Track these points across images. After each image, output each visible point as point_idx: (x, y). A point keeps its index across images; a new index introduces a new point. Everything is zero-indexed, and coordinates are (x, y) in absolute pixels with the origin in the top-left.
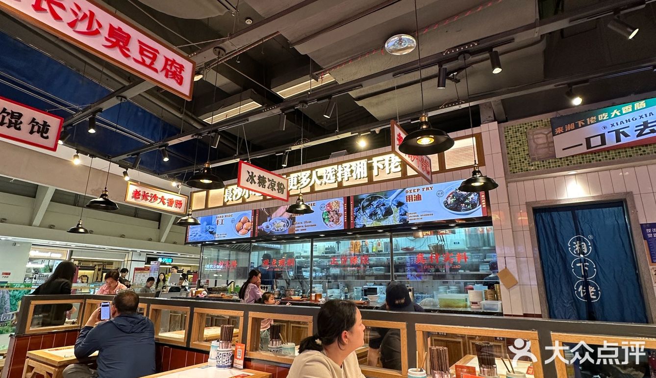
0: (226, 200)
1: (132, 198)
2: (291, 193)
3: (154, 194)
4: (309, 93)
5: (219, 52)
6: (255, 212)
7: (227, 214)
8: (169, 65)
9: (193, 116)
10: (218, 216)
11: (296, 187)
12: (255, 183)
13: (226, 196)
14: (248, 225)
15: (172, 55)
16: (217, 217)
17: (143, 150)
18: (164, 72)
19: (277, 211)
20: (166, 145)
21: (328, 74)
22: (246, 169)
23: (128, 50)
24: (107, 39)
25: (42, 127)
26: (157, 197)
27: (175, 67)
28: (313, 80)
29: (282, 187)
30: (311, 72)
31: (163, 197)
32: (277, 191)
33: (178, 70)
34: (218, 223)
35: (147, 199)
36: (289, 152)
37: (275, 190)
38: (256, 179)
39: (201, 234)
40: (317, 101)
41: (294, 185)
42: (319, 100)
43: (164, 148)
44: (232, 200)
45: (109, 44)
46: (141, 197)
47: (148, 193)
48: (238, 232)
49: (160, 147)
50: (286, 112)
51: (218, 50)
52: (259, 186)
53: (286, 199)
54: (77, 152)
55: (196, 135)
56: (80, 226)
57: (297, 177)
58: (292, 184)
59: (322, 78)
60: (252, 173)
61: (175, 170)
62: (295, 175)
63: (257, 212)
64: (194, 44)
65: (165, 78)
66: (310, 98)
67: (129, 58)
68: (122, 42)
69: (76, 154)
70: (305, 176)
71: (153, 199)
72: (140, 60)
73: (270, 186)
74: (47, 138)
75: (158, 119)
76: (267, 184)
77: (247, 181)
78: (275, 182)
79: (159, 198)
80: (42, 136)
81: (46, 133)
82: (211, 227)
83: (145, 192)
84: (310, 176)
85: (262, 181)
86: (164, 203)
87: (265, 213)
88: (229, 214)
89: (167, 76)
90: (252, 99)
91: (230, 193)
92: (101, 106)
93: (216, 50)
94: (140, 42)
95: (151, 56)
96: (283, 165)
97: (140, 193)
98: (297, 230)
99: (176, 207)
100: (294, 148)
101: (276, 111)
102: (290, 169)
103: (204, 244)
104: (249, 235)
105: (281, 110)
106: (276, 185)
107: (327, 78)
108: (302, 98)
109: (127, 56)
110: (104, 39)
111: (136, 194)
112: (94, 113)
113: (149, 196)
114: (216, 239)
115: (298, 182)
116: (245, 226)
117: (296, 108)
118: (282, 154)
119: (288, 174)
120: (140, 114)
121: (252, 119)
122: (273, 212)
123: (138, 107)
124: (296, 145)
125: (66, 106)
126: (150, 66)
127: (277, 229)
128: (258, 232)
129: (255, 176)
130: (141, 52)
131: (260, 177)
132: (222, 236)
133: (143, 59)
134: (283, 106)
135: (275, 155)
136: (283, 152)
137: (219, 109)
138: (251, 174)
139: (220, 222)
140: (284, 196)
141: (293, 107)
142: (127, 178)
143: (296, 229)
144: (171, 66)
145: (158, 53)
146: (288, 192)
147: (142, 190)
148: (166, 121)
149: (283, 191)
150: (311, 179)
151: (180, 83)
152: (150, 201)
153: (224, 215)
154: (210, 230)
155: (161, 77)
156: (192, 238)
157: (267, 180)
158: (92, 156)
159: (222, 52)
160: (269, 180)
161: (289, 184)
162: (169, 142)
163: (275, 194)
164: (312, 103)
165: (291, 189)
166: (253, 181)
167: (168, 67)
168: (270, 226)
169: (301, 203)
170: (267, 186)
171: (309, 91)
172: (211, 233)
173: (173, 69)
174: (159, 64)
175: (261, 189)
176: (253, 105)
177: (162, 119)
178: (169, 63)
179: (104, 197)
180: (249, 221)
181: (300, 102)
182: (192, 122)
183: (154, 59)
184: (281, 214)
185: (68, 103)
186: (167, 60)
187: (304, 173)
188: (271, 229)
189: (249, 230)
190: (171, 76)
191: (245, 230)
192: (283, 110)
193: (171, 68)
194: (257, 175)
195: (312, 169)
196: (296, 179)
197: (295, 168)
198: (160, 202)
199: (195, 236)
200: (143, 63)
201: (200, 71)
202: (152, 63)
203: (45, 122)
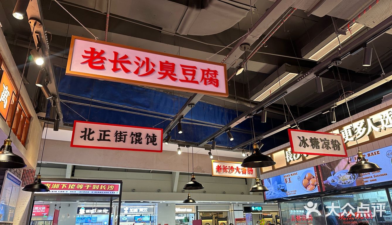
0: (288, 161)
1: (217, 172)
2: (349, 145)
3: (231, 166)
4: (340, 49)
5: (245, 48)
6: (317, 168)
7: (292, 173)
8: (206, 74)
9: (246, 100)
10: (285, 175)
11: (352, 139)
12: (308, 146)
13: (287, 157)
14: (313, 181)
15: (206, 66)
16: (284, 177)
17: (216, 135)
18: (203, 81)
19: (339, 165)
20: (229, 129)
21: (355, 24)
22: (296, 135)
23: (175, 75)
24: (160, 73)
25: (152, 138)
26: (234, 168)
27: (211, 74)
28: (340, 35)
29: (337, 143)
30: (335, 29)
31: (237, 167)
32: (332, 149)
33: (214, 76)
34: (286, 182)
35: (226, 172)
36: (335, 108)
37: (330, 148)
38: (308, 142)
39: (275, 192)
40: (351, 53)
41: (349, 137)
42: (351, 52)
43: (228, 131)
44: (294, 160)
45: (162, 76)
46: (222, 170)
47: (226, 167)
48: (306, 188)
49: (226, 131)
50: (320, 74)
51: (243, 46)
52: (313, 148)
53: (344, 154)
54: (179, 146)
55: (248, 116)
56: (189, 198)
57: (351, 129)
58: (347, 136)
59: (349, 30)
60: (303, 137)
61: (242, 144)
62: (349, 127)
63: (319, 168)
64: (227, 47)
65: (205, 86)
66: (342, 54)
67: (177, 81)
68: (170, 71)
69: (179, 147)
70: (359, 126)
71: (231, 170)
72: (185, 79)
73: (324, 146)
74: (156, 144)
75: (223, 108)
76: (321, 144)
77: (300, 146)
78: (328, 141)
79: (235, 169)
80: (154, 144)
81: (155, 141)
82: (282, 185)
83: (224, 166)
84: (365, 125)
85: (315, 143)
86: (239, 173)
87: (327, 168)
88: (294, 173)
89: (205, 84)
90: (287, 71)
91: (290, 154)
92: (182, 114)
93: (242, 47)
94: (182, 66)
95: (191, 73)
96: (332, 122)
97: (221, 167)
98: (366, 182)
99: (249, 174)
100: (339, 103)
101: (311, 76)
102: (341, 122)
103: (280, 200)
104: (317, 191)
105: (314, 74)
106: (330, 143)
107: (356, 28)
108: (334, 56)
109: (174, 80)
110: (158, 73)
111: (218, 169)
112: (179, 120)
113: (227, 168)
114: (289, 196)
115: (353, 133)
116: (311, 182)
117: (329, 68)
118: (329, 111)
119: (340, 128)
120: (211, 109)
121: (290, 90)
122: (335, 166)
123: (209, 104)
124: (340, 100)
125: (169, 117)
126: (192, 81)
127: (343, 182)
128: (325, 186)
129: (307, 140)
130: (184, 73)
131: (311, 140)
132: (293, 193)
133: (186, 77)
134: (316, 69)
135: (321, 114)
136: (329, 109)
137: (263, 88)
138: (302, 139)
139: (288, 180)
140: (342, 152)
141: (326, 68)
142: (212, 157)
143: (365, 180)
144: (207, 74)
145: (196, 68)
146: (345, 145)
147: (221, 164)
148: (229, 108)
149: (339, 147)
150: (367, 127)
151: (217, 86)
152: (229, 173)
153: (290, 174)
154: (281, 188)
155: (201, 86)
156: (268, 196)
157: (319, 141)
158: (188, 146)
159: (247, 46)
160: (322, 141)
161: (344, 137)
162: (231, 126)
163: (331, 151)
164: (346, 57)
165: (348, 141)
166: (306, 145)
167: (206, 76)
168: (336, 181)
169: (363, 162)
170: (321, 147)
171: (339, 47)
172: (283, 190)
173: (210, 76)
174: (198, 76)
175: (315, 151)
176: (290, 76)
177: (226, 107)
178: (206, 72)
179: (193, 180)
180: (313, 177)
181: (333, 61)
182: (246, 104)
183: (194, 74)
184: (344, 167)
185: (169, 115)
186: (203, 71)
187: (357, 123)
188: (337, 182)
189: (316, 186)
190: (210, 82)
191: (312, 186)
192: (317, 74)
193: (208, 76)
194: (308, 138)
195: (365, 118)
196: (350, 131)
197: (346, 120)
198: (236, 171)
199: (270, 194)
200: (187, 81)
201: (241, 66)
202: (193, 78)
203: (154, 135)
